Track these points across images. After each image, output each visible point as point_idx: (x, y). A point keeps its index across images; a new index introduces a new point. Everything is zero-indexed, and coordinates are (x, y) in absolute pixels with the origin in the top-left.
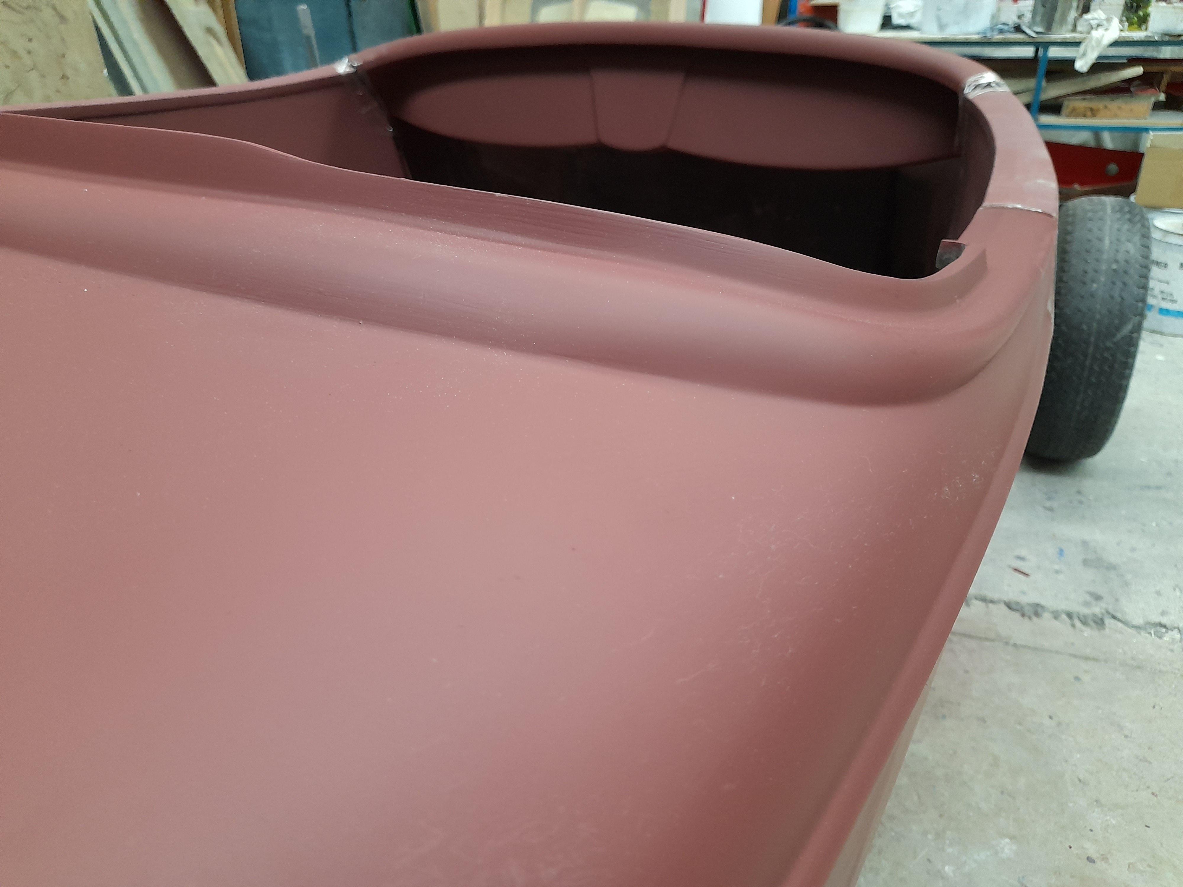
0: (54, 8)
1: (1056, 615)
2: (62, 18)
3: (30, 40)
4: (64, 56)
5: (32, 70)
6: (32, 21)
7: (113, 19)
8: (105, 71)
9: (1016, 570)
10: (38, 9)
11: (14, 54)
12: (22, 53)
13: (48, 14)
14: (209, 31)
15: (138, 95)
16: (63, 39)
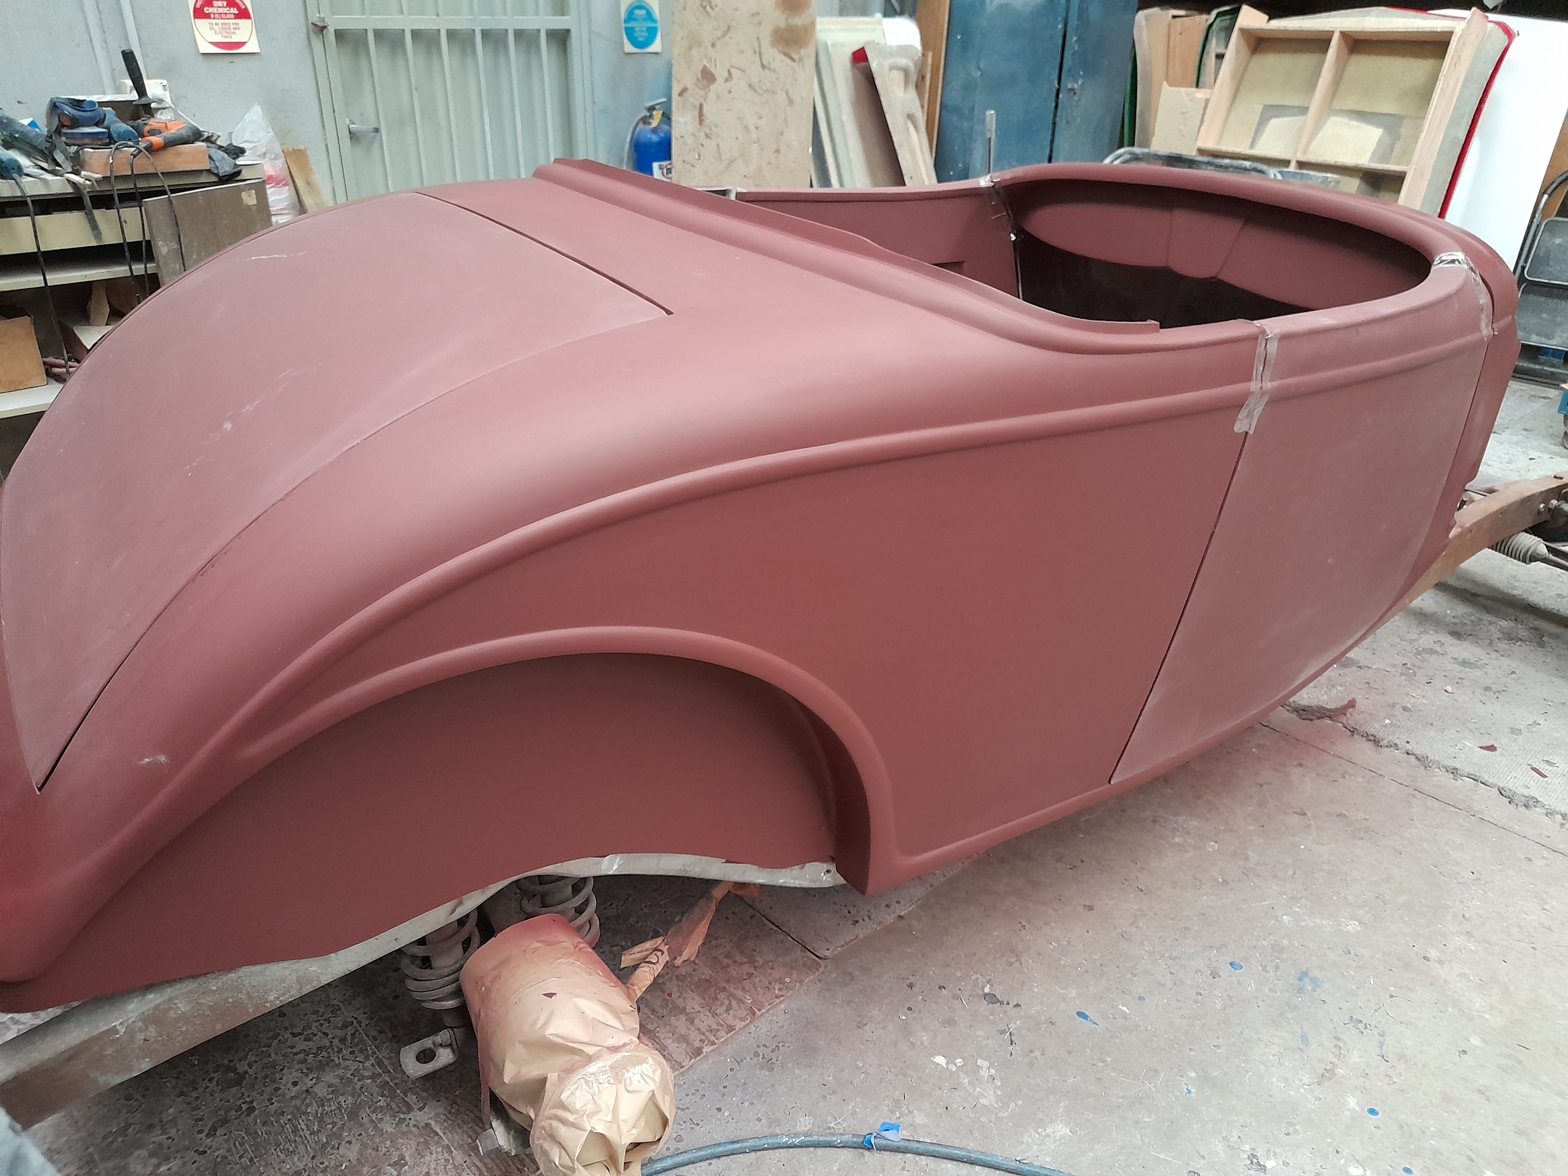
0: (787, 93)
1: (1549, 813)
2: (791, 101)
3: (760, 118)
4: (782, 133)
5: (755, 143)
6: (767, 102)
7: (829, 101)
8: (810, 150)
9: (1534, 769)
10: (774, 93)
11: (746, 128)
12: (752, 128)
13: (781, 97)
14: (911, 117)
15: (835, 187)
16: (786, 120)
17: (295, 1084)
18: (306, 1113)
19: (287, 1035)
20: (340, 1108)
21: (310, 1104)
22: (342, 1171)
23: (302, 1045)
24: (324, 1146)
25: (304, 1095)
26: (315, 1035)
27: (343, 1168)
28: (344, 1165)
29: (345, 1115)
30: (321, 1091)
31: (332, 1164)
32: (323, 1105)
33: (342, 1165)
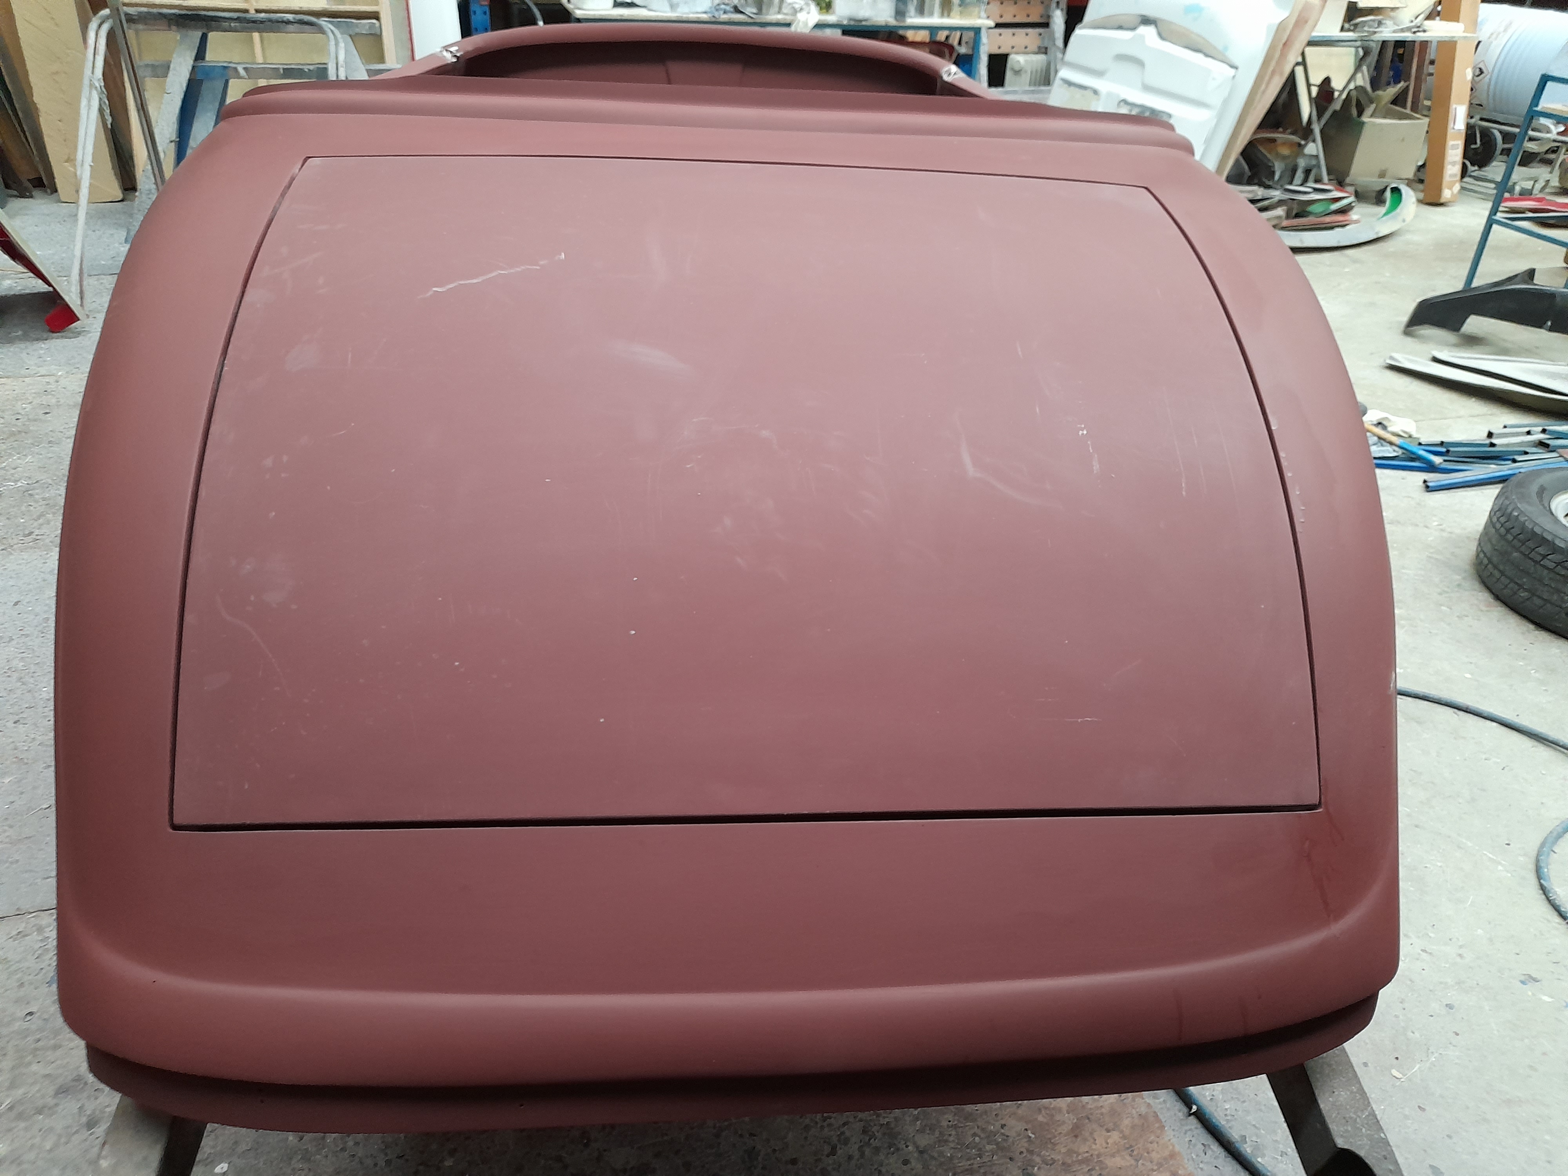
17: (906, 1162)
18: (951, 1158)
19: (830, 1160)
20: (955, 1127)
21: (941, 1154)
22: (1036, 1137)
23: (853, 1148)
24: (1000, 1148)
25: (926, 1156)
26: (843, 1133)
27: (1033, 1136)
28: (1030, 1135)
29: (968, 1124)
30: (924, 1141)
31: (1026, 1145)
32: (946, 1141)
33: (1030, 1137)
